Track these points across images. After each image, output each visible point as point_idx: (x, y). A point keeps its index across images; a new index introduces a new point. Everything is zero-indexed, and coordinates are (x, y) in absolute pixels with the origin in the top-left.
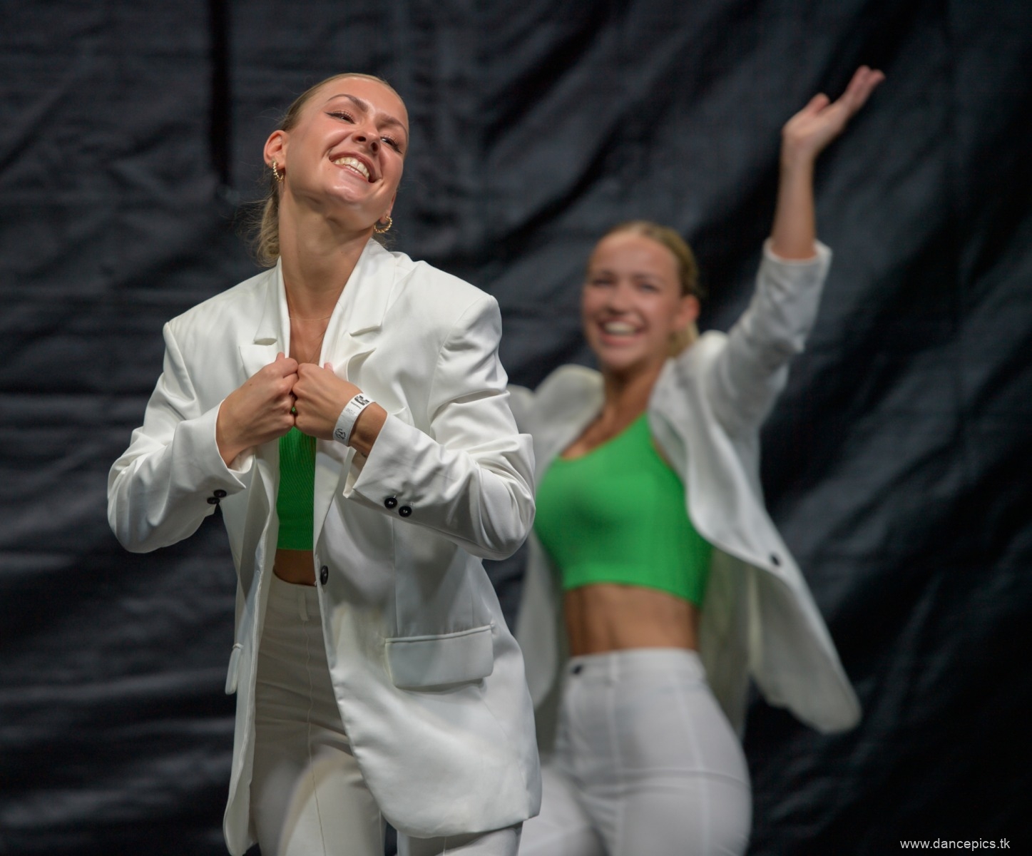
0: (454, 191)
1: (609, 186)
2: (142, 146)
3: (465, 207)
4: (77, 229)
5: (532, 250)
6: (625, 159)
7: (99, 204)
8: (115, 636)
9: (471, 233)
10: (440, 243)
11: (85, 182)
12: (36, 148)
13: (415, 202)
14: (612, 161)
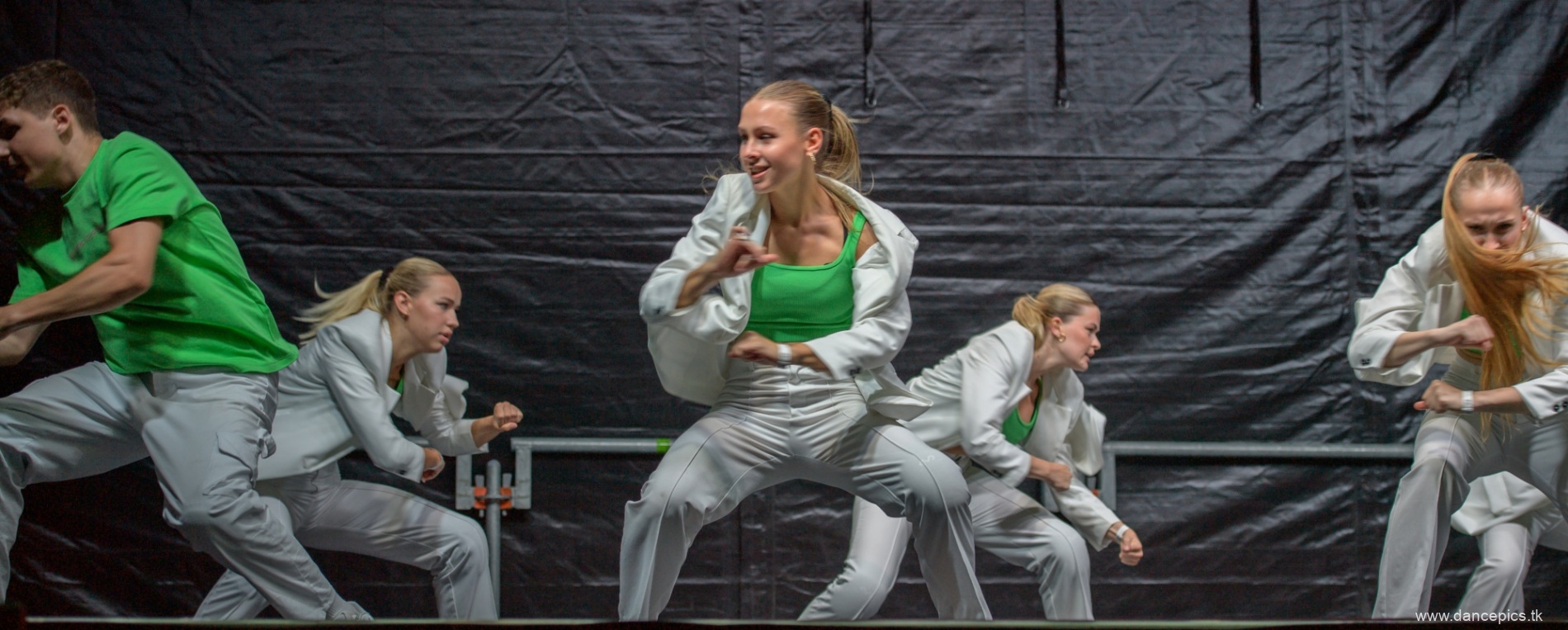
0: (1370, 104)
1: (1451, 101)
2: (1216, 84)
3: (1378, 112)
4: (1183, 125)
5: (1413, 133)
6: (1459, 88)
7: (1195, 112)
8: (1203, 327)
9: (1381, 125)
10: (1366, 130)
11: (1188, 100)
12: (1163, 85)
13: (1353, 110)
14: (1452, 88)
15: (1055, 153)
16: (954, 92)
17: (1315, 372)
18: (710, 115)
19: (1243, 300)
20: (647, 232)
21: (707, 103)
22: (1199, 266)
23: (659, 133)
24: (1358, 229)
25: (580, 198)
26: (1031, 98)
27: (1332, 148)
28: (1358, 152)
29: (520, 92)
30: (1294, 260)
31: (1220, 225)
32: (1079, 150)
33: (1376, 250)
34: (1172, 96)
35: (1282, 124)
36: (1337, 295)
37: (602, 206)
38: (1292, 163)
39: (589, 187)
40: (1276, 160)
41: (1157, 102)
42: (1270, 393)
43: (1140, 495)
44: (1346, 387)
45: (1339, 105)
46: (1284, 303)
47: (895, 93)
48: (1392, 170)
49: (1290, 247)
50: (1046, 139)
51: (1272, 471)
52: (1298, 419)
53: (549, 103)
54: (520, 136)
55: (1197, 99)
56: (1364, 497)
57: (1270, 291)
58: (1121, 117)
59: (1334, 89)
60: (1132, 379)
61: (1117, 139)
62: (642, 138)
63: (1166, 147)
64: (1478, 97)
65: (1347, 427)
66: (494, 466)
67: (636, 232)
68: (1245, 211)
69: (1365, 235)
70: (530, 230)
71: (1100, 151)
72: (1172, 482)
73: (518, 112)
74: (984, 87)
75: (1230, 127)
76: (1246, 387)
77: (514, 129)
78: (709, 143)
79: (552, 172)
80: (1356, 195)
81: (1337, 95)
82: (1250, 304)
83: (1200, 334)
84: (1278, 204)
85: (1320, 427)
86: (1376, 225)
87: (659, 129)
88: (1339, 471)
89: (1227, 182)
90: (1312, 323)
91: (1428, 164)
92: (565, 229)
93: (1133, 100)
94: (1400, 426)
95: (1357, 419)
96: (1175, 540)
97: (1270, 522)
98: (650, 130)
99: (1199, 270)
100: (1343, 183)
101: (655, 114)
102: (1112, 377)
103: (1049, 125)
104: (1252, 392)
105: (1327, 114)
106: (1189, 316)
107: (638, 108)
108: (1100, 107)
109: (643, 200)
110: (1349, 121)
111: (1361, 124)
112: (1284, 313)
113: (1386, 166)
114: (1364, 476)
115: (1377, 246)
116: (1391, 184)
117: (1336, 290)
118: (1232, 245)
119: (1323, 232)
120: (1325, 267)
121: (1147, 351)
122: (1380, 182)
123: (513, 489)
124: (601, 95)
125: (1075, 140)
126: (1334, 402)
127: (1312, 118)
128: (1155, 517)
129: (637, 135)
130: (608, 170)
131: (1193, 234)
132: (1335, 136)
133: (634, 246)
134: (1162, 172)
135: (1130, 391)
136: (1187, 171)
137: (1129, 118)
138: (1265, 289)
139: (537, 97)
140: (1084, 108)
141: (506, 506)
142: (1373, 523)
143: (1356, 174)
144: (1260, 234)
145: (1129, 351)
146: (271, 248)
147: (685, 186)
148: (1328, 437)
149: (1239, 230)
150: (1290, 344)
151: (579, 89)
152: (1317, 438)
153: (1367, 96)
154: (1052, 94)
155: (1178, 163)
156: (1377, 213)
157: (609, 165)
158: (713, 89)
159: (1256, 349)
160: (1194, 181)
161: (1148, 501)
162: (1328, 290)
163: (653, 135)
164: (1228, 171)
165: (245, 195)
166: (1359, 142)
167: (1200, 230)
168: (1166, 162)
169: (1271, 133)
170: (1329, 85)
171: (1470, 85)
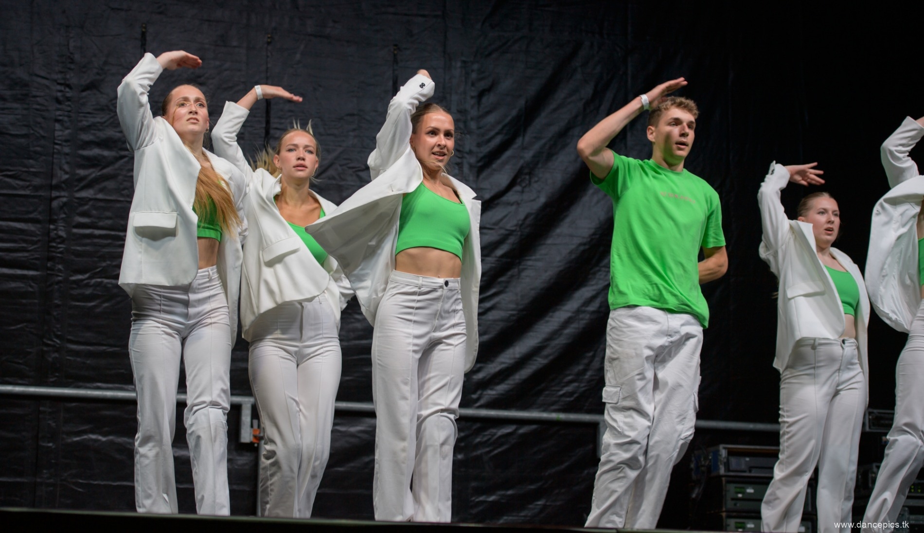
1: (518, 188)
6: (523, 180)
14: (519, 180)
18: (33, 170)
21: (31, 162)
34: (339, 175)
41: (330, 178)
64: (535, 186)
78: (30, 188)
147: (12, 216)
158: (35, 152)
171: (530, 178)
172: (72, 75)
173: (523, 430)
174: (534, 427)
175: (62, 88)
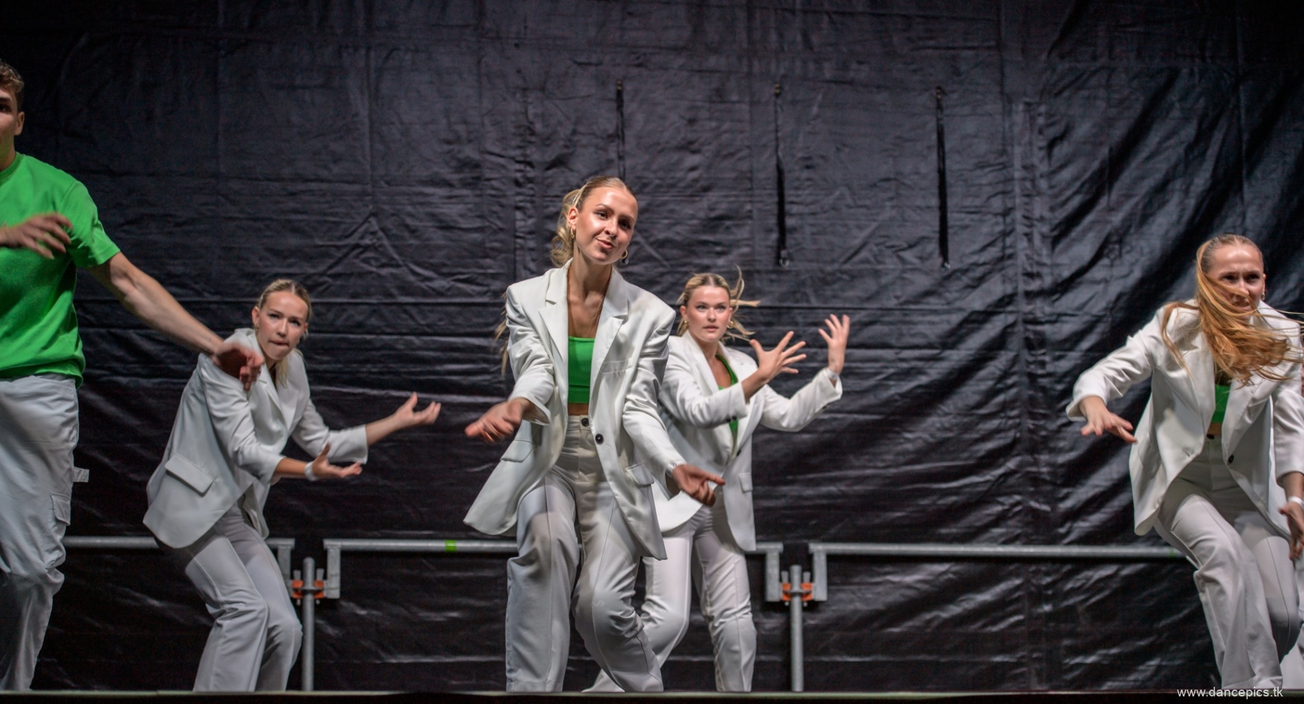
0: (1039, 264)
1: (1105, 261)
2: (911, 247)
3: (1045, 271)
4: (884, 280)
5: (1073, 288)
6: (1111, 251)
7: (894, 270)
8: (900, 448)
9: (1048, 281)
10: (1035, 285)
11: (888, 260)
12: (868, 247)
13: (1024, 269)
14: (1106, 251)
15: (777, 304)
16: (694, 253)
17: (993, 485)
18: (490, 271)
19: (933, 425)
20: (438, 368)
21: (488, 261)
22: (897, 397)
23: (448, 286)
24: (1028, 367)
25: (382, 340)
26: (759, 258)
27: (1006, 300)
28: (1028, 304)
29: (333, 250)
30: (974, 393)
31: (914, 364)
32: (797, 301)
33: (1042, 384)
34: (875, 256)
35: (965, 280)
36: (1010, 422)
37: (401, 347)
38: (974, 312)
39: (389, 330)
40: (960, 310)
41: (862, 262)
42: (955, 503)
43: (847, 587)
44: (1017, 498)
45: (1013, 265)
46: (967, 428)
47: (644, 254)
48: (1057, 318)
49: (971, 382)
50: (771, 292)
51: (957, 568)
52: (978, 524)
53: (355, 261)
54: (332, 288)
55: (895, 260)
56: (1033, 589)
57: (955, 418)
58: (833, 274)
59: (1009, 251)
60: (840, 490)
61: (829, 293)
62: (434, 289)
63: (869, 299)
64: (1128, 258)
65: (1018, 531)
66: (309, 563)
67: (429, 368)
68: (935, 352)
69: (1034, 372)
70: (340, 366)
71: (814, 302)
72: (872, 576)
73: (331, 267)
74: (718, 249)
75: (922, 282)
76: (934, 498)
77: (325, 282)
78: (489, 294)
79: (359, 318)
80: (1027, 339)
81: (1011, 256)
82: (939, 430)
83: (898, 454)
84: (963, 346)
85: (997, 531)
86: (1043, 364)
87: (448, 282)
88: (1012, 567)
89: (921, 328)
90: (990, 445)
91: (1086, 314)
92: (369, 366)
93: (842, 260)
94: (1062, 530)
95: (1027, 524)
96: (876, 624)
97: (954, 610)
98: (440, 283)
99: (896, 401)
100: (1016, 329)
101: (445, 270)
102: (824, 489)
103: (772, 281)
104: (941, 502)
105: (1003, 272)
106: (889, 439)
107: (432, 265)
108: (814, 265)
109: (435, 342)
110: (1021, 278)
111: (1031, 281)
112: (967, 436)
113: (1051, 315)
114: (1034, 572)
115: (1044, 382)
116: (1055, 330)
117: (1010, 418)
118: (924, 380)
119: (1000, 370)
120: (1000, 398)
121: (852, 467)
122: (1046, 328)
123: (325, 582)
124: (400, 254)
125: (794, 293)
126: (1008, 510)
127: (992, 275)
128: (859, 606)
129: (430, 288)
130: (404, 316)
131: (891, 371)
132: (1009, 289)
133: (427, 380)
134: (867, 319)
135: (839, 501)
136: (887, 319)
137: (839, 275)
138: (950, 417)
139: (346, 255)
140: (801, 266)
141: (320, 596)
142: (1040, 610)
143: (1026, 322)
144: (947, 371)
145: (839, 468)
146: (123, 380)
147: (468, 330)
148: (1002, 539)
149: (930, 368)
150: (971, 462)
151: (380, 249)
152: (994, 541)
153: (1036, 257)
154: (774, 255)
155: (879, 312)
156: (1044, 354)
157: (406, 312)
158: (493, 249)
159: (944, 467)
160: (893, 327)
161: (853, 592)
162: (1002, 418)
163: (443, 287)
164: (920, 318)
165: (101, 336)
166: (1030, 296)
167: (898, 368)
168: (869, 312)
169: (956, 288)
170: (1004, 248)
171: (1121, 248)
172: (534, 149)
173: (1127, 571)
174: (1140, 566)
175: (521, 167)
